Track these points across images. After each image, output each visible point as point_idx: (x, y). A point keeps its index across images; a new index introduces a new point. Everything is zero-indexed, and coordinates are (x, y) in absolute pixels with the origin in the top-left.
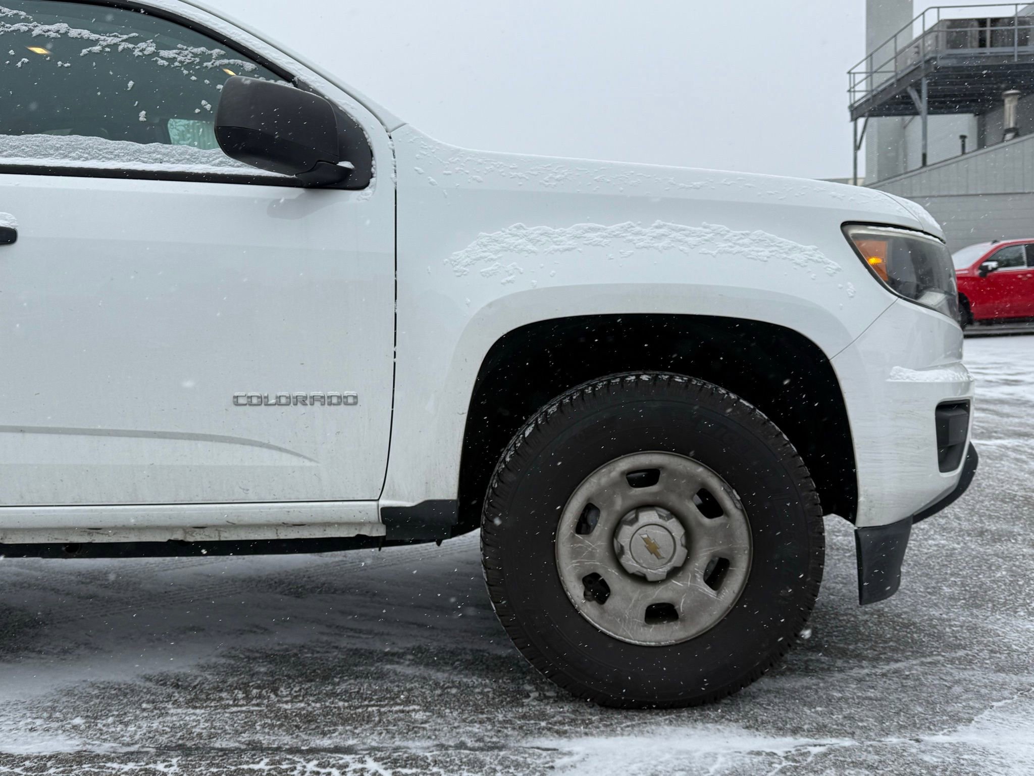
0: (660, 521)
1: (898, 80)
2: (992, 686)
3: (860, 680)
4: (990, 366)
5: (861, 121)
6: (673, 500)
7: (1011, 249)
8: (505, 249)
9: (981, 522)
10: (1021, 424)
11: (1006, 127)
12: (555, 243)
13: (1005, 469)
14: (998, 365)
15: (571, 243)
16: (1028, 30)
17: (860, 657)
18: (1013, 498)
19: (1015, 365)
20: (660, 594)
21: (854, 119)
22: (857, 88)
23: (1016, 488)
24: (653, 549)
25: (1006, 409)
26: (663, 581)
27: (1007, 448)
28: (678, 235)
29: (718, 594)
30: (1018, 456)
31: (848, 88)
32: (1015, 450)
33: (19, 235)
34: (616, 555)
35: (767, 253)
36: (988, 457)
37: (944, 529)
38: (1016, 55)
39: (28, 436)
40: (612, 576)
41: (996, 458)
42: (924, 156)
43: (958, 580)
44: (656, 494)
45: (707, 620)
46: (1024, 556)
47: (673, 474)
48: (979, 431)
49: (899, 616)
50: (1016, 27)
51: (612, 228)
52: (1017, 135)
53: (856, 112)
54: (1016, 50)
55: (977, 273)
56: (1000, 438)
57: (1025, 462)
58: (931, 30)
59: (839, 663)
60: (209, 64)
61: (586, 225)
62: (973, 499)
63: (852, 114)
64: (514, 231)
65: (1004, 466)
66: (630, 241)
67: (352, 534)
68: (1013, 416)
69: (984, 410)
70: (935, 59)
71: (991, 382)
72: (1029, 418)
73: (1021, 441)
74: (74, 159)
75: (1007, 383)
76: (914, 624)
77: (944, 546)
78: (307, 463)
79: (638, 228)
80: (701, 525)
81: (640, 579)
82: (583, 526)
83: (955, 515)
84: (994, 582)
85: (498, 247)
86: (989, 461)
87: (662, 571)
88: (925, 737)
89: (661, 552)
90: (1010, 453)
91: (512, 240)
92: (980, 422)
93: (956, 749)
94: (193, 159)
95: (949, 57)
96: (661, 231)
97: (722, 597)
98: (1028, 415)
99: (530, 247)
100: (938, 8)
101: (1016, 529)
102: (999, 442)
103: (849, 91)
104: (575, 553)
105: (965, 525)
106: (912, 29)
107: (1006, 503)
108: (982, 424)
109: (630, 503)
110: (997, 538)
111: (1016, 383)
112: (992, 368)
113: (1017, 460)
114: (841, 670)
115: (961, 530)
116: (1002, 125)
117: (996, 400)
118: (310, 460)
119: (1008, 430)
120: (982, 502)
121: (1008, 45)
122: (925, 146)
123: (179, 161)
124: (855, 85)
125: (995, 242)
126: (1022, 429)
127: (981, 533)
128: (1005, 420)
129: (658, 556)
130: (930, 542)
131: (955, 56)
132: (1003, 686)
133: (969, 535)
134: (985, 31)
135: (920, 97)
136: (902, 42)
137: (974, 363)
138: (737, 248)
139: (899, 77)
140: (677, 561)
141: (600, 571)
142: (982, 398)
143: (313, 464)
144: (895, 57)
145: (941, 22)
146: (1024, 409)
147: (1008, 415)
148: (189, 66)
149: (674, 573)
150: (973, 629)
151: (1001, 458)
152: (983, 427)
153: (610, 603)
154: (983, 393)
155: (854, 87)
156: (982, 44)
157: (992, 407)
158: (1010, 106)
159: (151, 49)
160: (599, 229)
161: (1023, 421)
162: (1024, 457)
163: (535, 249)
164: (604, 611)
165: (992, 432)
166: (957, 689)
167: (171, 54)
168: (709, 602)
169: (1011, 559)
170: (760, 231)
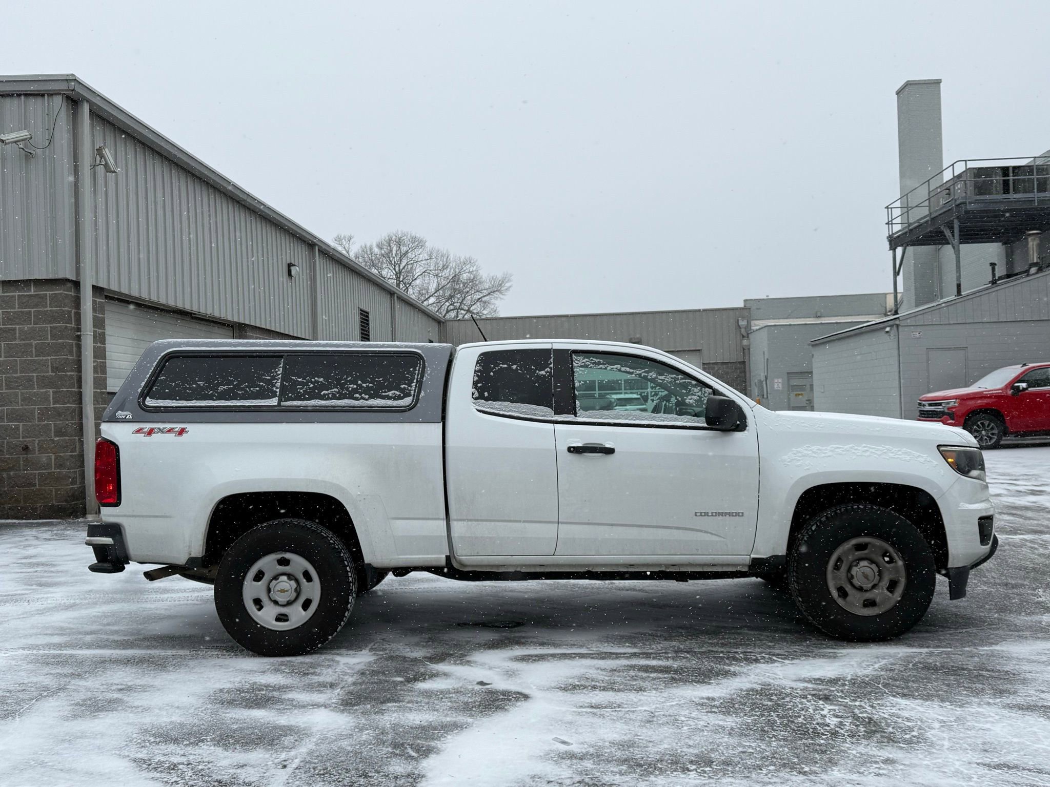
0: (869, 565)
1: (933, 219)
2: (1007, 635)
3: (950, 634)
4: (1022, 477)
5: (899, 250)
6: (873, 556)
7: (1039, 371)
8: (803, 456)
9: (1007, 579)
10: (1038, 525)
11: (1030, 262)
12: (824, 453)
13: (1024, 553)
14: (1027, 477)
15: (830, 453)
16: (1045, 180)
17: (950, 628)
18: (1026, 568)
19: (1041, 477)
20: (868, 595)
21: (893, 248)
22: (894, 222)
23: (1029, 563)
24: (866, 576)
25: (1029, 514)
26: (870, 590)
27: (1026, 540)
28: (873, 451)
29: (893, 595)
30: (1033, 545)
31: (887, 222)
32: (1031, 541)
33: (616, 450)
34: (850, 579)
35: (909, 458)
36: (1014, 546)
37: (986, 583)
38: (1036, 199)
39: (615, 527)
40: (848, 588)
41: (1019, 546)
42: (959, 286)
43: (993, 603)
44: (866, 554)
45: (888, 606)
46: (1028, 594)
47: (874, 546)
48: (1009, 529)
49: (966, 615)
50: (1035, 177)
51: (846, 447)
52: (1040, 270)
53: (894, 242)
54: (1036, 195)
55: (1010, 392)
56: (1022, 534)
57: (1036, 549)
58: (960, 176)
59: (941, 629)
60: (678, 382)
61: (835, 446)
62: (1003, 568)
63: (890, 244)
64: (806, 448)
65: (1023, 551)
66: (854, 453)
67: (734, 570)
68: (1033, 519)
69: (1013, 515)
70: (965, 203)
71: (1020, 492)
72: (1044, 520)
73: (1036, 536)
74: (630, 420)
75: (1033, 493)
76: (973, 618)
77: (986, 590)
78: (722, 539)
79: (856, 447)
80: (885, 567)
81: (861, 589)
82: (837, 567)
83: (992, 577)
84: (1012, 604)
85: (800, 455)
86: (1013, 548)
87: (870, 585)
88: (980, 648)
89: (870, 578)
90: (1028, 543)
91: (806, 452)
92: (1010, 523)
93: (991, 651)
94: (676, 420)
95: (976, 202)
96: (866, 449)
97: (894, 596)
98: (1044, 518)
99: (814, 455)
100: (966, 161)
101: (1025, 583)
102: (1021, 537)
103: (888, 224)
104: (834, 578)
105: (998, 581)
106: (942, 175)
107: (1021, 570)
108: (1011, 525)
109: (856, 558)
110: (1015, 586)
111: (1041, 493)
112: (1023, 479)
113: (1032, 547)
114: (942, 631)
115: (995, 583)
116: (1028, 260)
117: (1022, 507)
118: (724, 538)
119: (1028, 529)
120: (1008, 570)
121: (1029, 192)
122: (959, 278)
123: (670, 421)
124: (892, 220)
125: (1024, 365)
126: (1038, 529)
127: (1006, 585)
128: (1028, 522)
129: (868, 579)
130: (979, 588)
131: (983, 201)
132: (1011, 635)
133: (999, 585)
134: (1008, 180)
135: (953, 233)
136: (934, 184)
137: (1009, 475)
138: (897, 456)
139: (933, 216)
140: (875, 582)
141: (844, 586)
142: (1013, 505)
143: (724, 540)
144: (929, 199)
145: (968, 170)
146: (1042, 514)
147: (1030, 519)
148: (670, 383)
149: (874, 587)
150: (1001, 619)
151: (1021, 546)
152: (1011, 527)
153: (848, 599)
154: (1013, 501)
155: (891, 221)
156: (1006, 190)
157: (1019, 512)
158: (1033, 243)
159: (654, 376)
160: (841, 448)
161: (1040, 522)
162: (1036, 546)
163: (816, 456)
164: (846, 602)
165: (1017, 530)
166: (992, 636)
167: (662, 377)
168: (889, 598)
169: (1021, 595)
170: (905, 449)
